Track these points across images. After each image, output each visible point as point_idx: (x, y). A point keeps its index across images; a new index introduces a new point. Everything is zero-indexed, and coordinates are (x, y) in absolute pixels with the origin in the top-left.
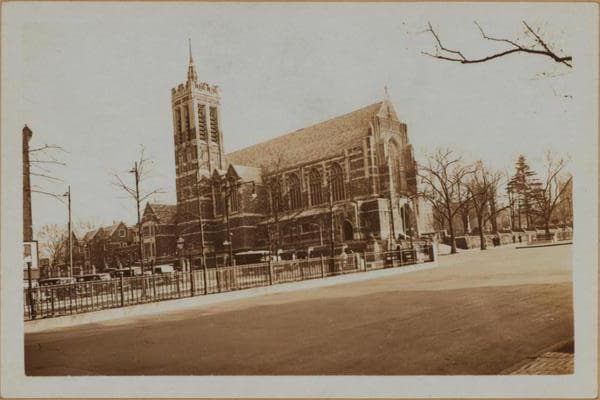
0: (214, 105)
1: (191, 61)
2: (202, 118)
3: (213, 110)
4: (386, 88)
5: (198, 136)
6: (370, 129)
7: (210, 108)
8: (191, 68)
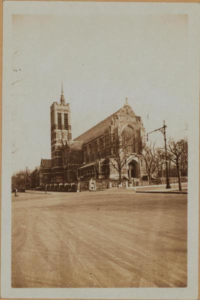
0: (66, 112)
1: (62, 92)
2: (60, 119)
3: (66, 115)
4: (126, 99)
5: (57, 127)
6: (112, 122)
7: (64, 114)
8: (62, 96)
